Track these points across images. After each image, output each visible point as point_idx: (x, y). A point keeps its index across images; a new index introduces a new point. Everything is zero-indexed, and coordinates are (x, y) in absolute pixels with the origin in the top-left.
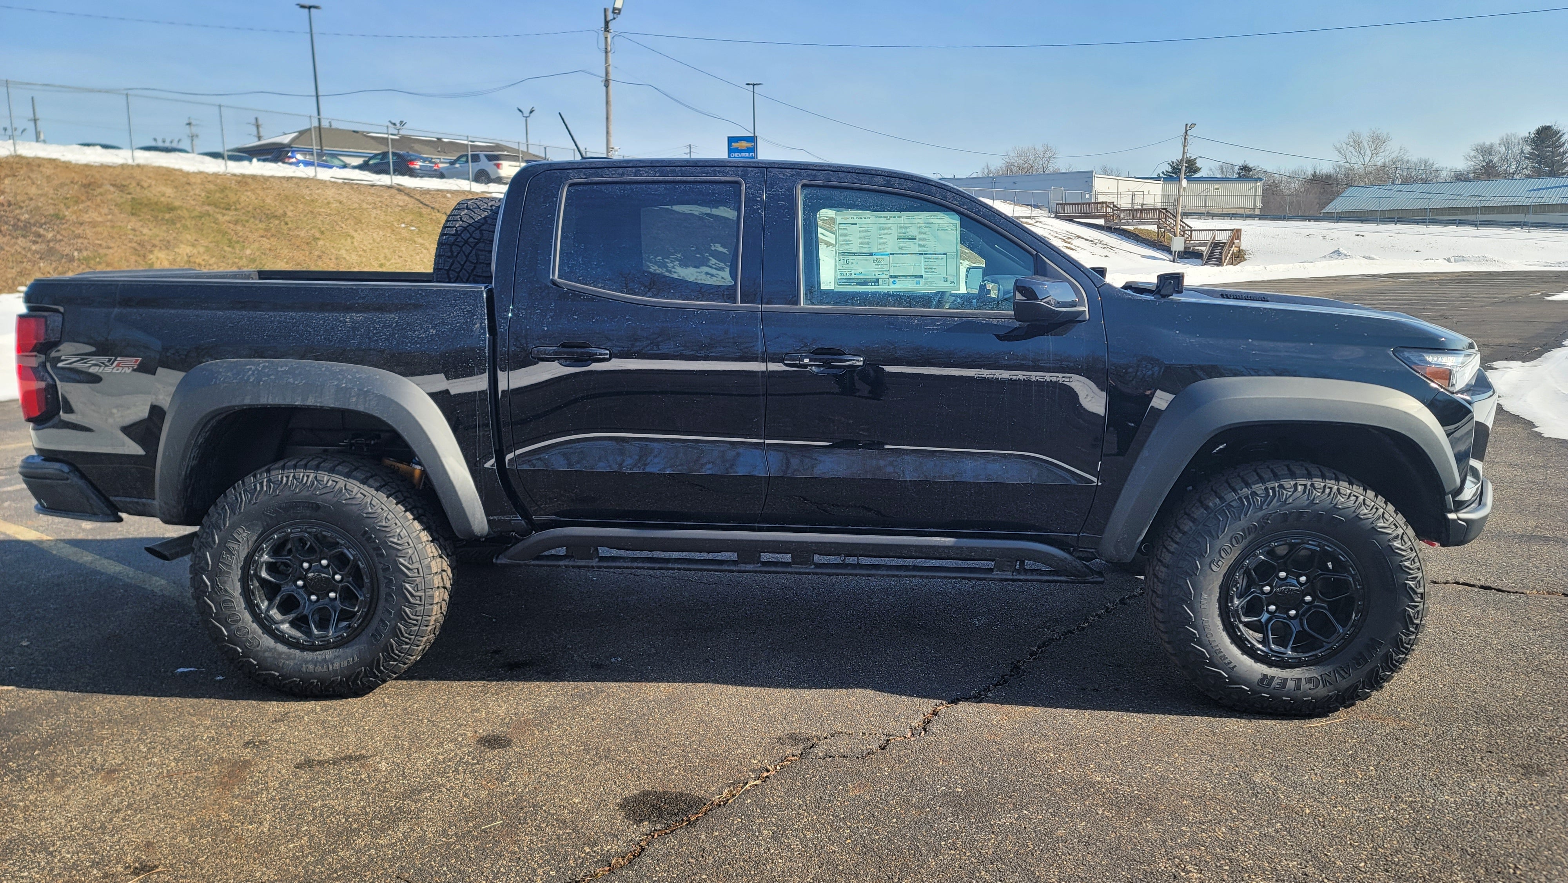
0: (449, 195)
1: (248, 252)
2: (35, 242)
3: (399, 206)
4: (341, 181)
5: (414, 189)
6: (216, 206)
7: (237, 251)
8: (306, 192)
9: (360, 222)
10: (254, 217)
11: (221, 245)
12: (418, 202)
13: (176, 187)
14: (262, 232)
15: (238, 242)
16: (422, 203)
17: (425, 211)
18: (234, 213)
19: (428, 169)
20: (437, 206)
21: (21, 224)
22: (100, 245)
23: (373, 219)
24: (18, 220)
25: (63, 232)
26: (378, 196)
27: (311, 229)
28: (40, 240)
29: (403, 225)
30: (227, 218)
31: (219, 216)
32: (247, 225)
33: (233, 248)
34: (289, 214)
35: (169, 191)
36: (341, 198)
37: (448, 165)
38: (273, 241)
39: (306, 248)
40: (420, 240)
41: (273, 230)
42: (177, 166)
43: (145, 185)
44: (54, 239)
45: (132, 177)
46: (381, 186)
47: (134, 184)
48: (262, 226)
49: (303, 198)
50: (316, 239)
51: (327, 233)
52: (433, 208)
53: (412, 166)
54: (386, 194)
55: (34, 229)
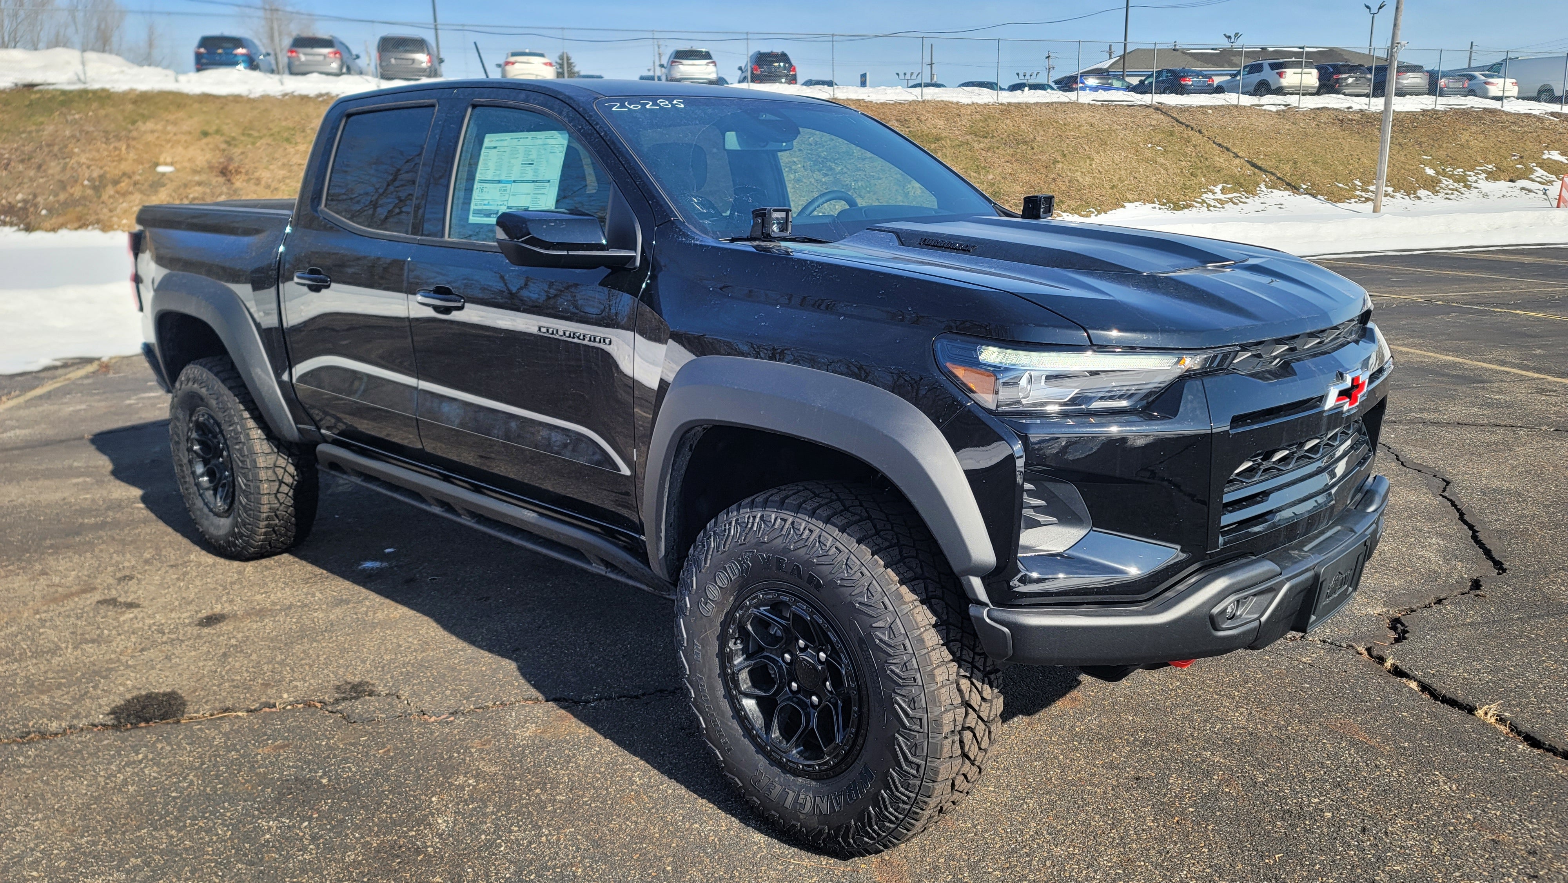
0: (1210, 111)
1: (991, 177)
2: (826, 175)
3: (1151, 125)
4: (1099, 103)
5: (1175, 107)
6: (976, 135)
7: (982, 177)
8: (1061, 116)
9: (1106, 144)
10: (1005, 144)
11: (969, 171)
12: (1173, 120)
13: (947, 120)
14: (1007, 158)
15: (984, 168)
16: (1177, 121)
17: (1178, 129)
18: (990, 140)
19: (1201, 84)
20: (1192, 123)
21: (820, 160)
22: (873, 176)
23: (1119, 140)
24: (819, 157)
25: (849, 166)
26: (1132, 116)
27: (1054, 153)
28: (830, 173)
29: (1150, 145)
30: (982, 145)
31: (976, 145)
32: (997, 151)
33: (979, 174)
34: (1039, 139)
35: (941, 123)
36: (1093, 121)
37: (1229, 78)
38: (1016, 166)
39: (1044, 171)
40: (1162, 161)
41: (1019, 155)
42: (955, 100)
43: (923, 118)
44: (842, 173)
45: (914, 112)
46: (1140, 106)
47: (915, 119)
48: (1010, 151)
49: (1057, 122)
50: (1056, 162)
51: (1069, 157)
52: (1187, 126)
53: (1183, 83)
54: (1140, 115)
55: (828, 163)
